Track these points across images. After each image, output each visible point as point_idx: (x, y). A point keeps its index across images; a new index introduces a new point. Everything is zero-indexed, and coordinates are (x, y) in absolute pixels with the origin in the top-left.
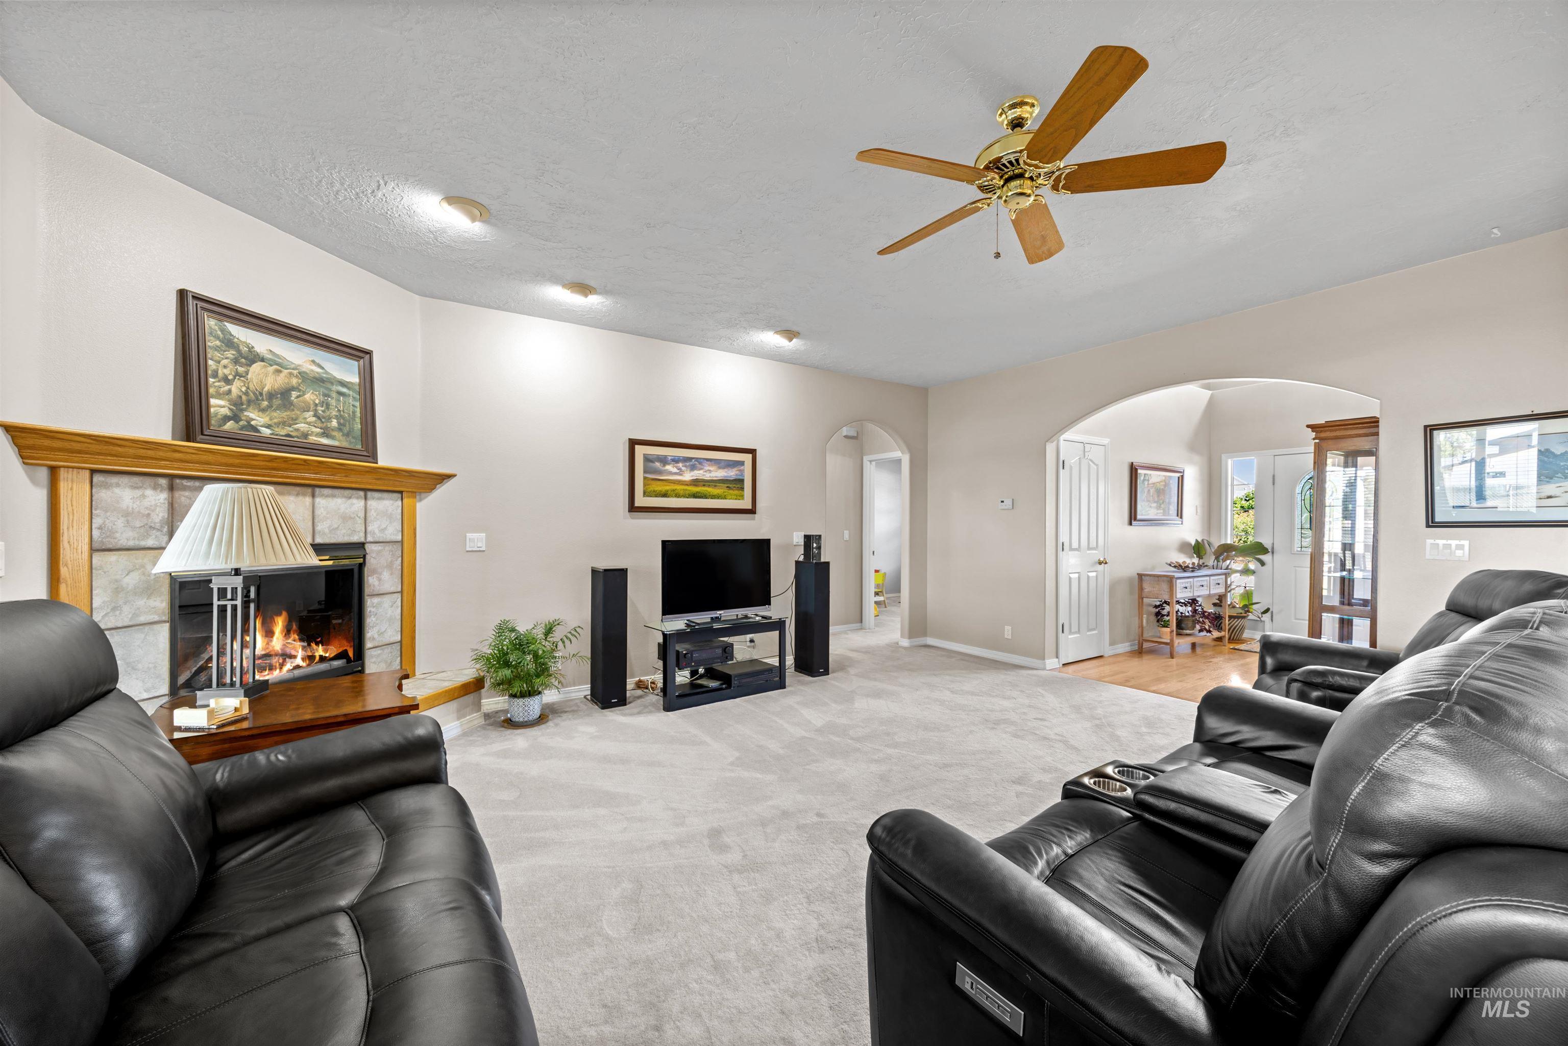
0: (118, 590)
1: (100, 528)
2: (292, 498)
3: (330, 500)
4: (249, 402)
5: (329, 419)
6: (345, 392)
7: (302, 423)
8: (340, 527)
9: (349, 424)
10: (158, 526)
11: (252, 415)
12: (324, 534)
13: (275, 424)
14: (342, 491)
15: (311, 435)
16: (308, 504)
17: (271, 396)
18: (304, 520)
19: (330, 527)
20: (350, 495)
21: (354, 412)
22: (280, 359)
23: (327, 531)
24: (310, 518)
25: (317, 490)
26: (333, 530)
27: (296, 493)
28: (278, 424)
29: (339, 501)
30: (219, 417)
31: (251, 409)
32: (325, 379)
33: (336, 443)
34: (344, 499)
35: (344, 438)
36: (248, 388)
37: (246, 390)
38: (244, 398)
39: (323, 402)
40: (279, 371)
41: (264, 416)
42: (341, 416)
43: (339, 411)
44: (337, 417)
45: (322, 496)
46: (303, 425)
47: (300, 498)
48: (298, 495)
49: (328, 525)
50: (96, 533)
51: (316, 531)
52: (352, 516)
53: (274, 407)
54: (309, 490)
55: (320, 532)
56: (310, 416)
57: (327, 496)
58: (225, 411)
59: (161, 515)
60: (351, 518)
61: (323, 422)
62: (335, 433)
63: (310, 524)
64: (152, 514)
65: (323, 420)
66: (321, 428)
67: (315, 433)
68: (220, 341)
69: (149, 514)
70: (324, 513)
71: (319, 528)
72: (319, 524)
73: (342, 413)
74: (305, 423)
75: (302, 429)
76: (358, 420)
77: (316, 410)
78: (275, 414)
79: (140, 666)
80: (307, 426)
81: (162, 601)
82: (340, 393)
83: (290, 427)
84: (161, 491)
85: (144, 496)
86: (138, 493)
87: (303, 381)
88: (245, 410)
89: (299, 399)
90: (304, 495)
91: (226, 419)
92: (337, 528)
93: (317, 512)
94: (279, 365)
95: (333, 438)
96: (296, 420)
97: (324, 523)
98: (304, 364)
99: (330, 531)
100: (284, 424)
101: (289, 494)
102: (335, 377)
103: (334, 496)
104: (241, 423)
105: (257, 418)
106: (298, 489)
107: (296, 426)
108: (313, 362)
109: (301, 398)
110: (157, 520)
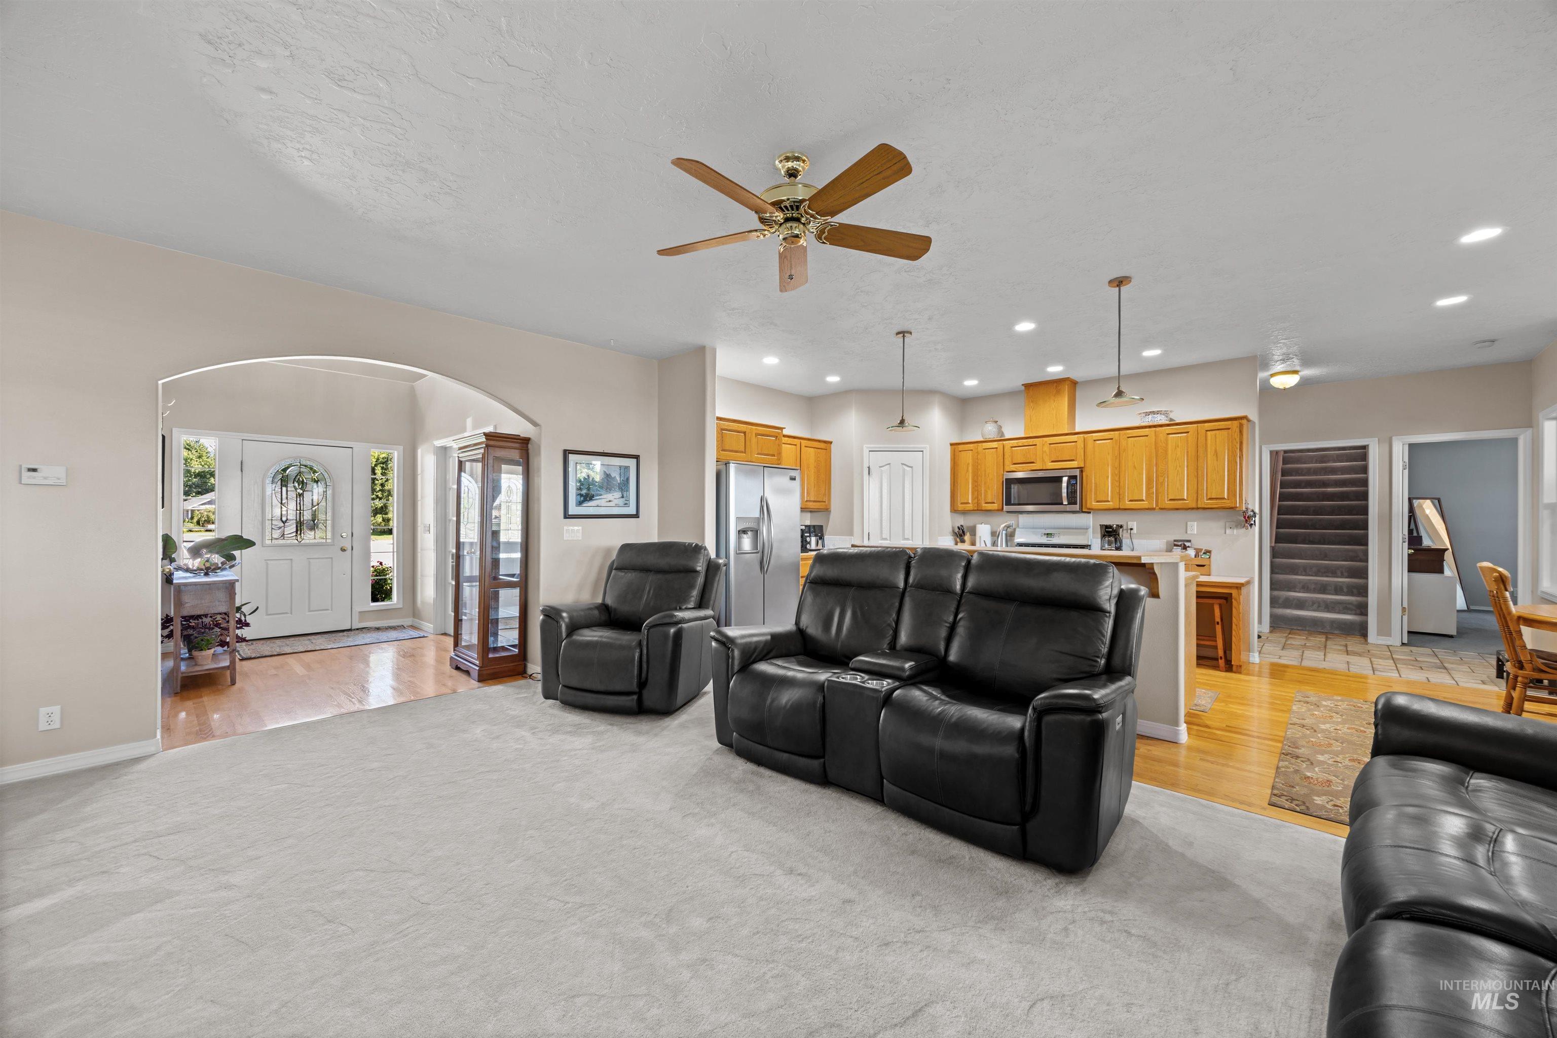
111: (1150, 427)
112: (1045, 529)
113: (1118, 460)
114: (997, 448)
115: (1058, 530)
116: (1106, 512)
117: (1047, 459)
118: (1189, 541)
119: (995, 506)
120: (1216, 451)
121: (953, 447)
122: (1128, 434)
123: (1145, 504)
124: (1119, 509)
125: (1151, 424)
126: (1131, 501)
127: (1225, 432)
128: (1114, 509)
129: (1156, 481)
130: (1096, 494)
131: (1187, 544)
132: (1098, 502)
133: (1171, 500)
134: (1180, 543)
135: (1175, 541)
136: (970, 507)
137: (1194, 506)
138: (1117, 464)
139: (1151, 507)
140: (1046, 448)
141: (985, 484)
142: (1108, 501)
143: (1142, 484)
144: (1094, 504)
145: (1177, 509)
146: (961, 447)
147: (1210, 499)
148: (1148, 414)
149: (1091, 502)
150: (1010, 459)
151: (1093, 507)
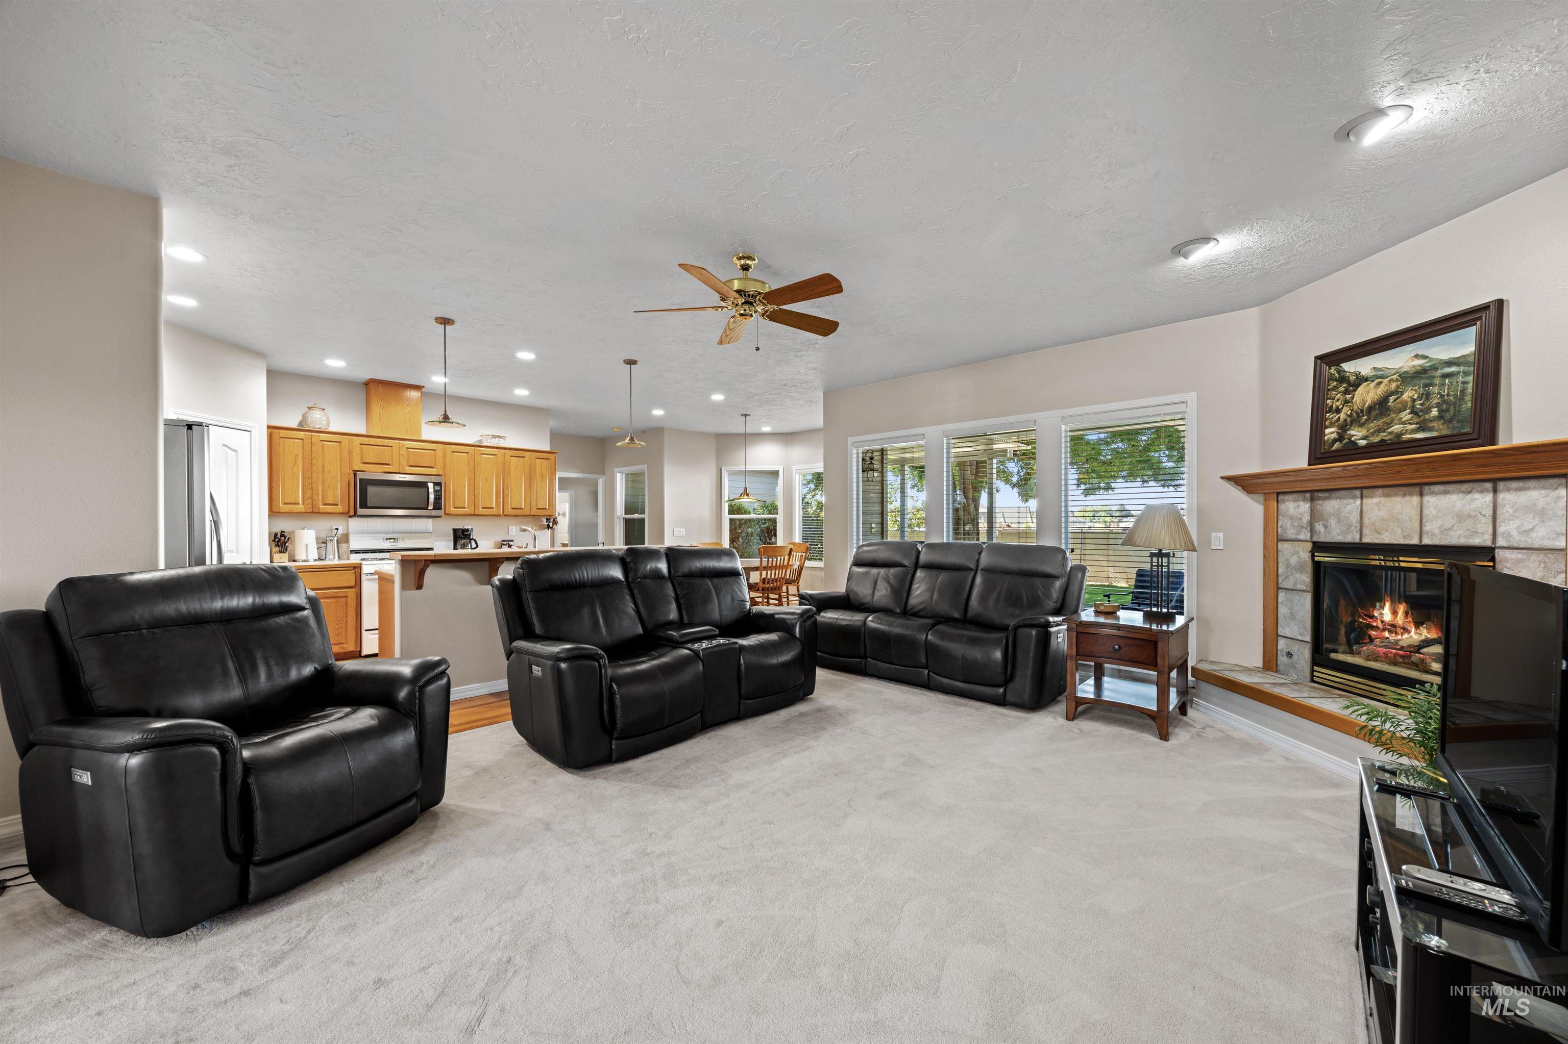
0: (1288, 566)
1: (1281, 527)
2: (1398, 499)
3: (1441, 497)
4: (1352, 422)
5: (1429, 410)
6: (1453, 372)
7: (1396, 424)
8: (1455, 528)
9: (1455, 407)
10: (1305, 526)
11: (1353, 432)
12: (1433, 535)
13: (1371, 433)
14: (1458, 486)
15: (1405, 434)
16: (1415, 503)
17: (1371, 408)
18: (1410, 520)
19: (1440, 527)
20: (1470, 489)
21: (1463, 391)
22: (1383, 371)
23: (1437, 531)
24: (1418, 518)
25: (1426, 488)
26: (1445, 531)
27: (1402, 493)
28: (1373, 434)
29: (1454, 497)
30: (1330, 441)
31: (1352, 428)
32: (1427, 369)
33: (1434, 434)
34: (1460, 495)
35: (1445, 425)
36: (1352, 410)
37: (1351, 413)
38: (1349, 419)
39: (1423, 394)
40: (1380, 383)
41: (1363, 429)
42: (1444, 401)
43: (1442, 396)
44: (1438, 405)
45: (1432, 493)
46: (1397, 426)
47: (1407, 498)
48: (1404, 495)
49: (1438, 525)
50: (1279, 530)
51: (1424, 532)
52: (1473, 514)
53: (1372, 418)
54: (1417, 489)
55: (1428, 532)
56: (1406, 415)
57: (1438, 493)
58: (1334, 436)
59: (1307, 518)
60: (1470, 516)
61: (1420, 416)
62: (1435, 424)
63: (1417, 524)
64: (1303, 518)
65: (1420, 414)
66: (1417, 424)
67: (1409, 431)
68: (1337, 381)
69: (1301, 518)
70: (1434, 512)
71: (1427, 527)
72: (1428, 525)
73: (1446, 398)
74: (1399, 424)
75: (1396, 431)
76: (1468, 398)
77: (1413, 406)
78: (1372, 425)
79: (1297, 617)
80: (1402, 426)
81: (1307, 577)
82: (1445, 376)
83: (1384, 432)
84: (1307, 502)
85: (1299, 506)
86: (1297, 504)
87: (1402, 382)
88: (1348, 430)
89: (1396, 402)
90: (1411, 494)
91: (1335, 441)
92: (1451, 529)
93: (1425, 512)
94: (1379, 376)
95: (1431, 429)
96: (1391, 424)
97: (1434, 522)
98: (1406, 364)
99: (1441, 532)
100: (1379, 431)
101: (1396, 495)
102: (1441, 360)
103: (1446, 493)
104: (1344, 442)
105: (1357, 434)
106: (1404, 489)
107: (1390, 430)
108: (1417, 356)
109: (1398, 400)
110: (1305, 522)
111: (497, 448)
112: (387, 533)
113: (473, 472)
114: (340, 442)
115: (401, 535)
116: (463, 517)
117: (404, 462)
118: (512, 541)
119: (339, 509)
120: (542, 474)
121: (271, 430)
122: (482, 451)
123: (494, 511)
124: (474, 515)
125: (496, 445)
126: (483, 508)
127: (547, 461)
128: (470, 515)
129: (503, 492)
130: (454, 501)
131: (511, 543)
132: (455, 508)
133: (513, 508)
134: (505, 543)
135: (503, 541)
136: (301, 508)
137: (528, 513)
138: (472, 476)
139: (499, 514)
140: (403, 452)
141: (323, 481)
142: (465, 508)
143: (493, 495)
144: (453, 510)
145: (516, 516)
146: (283, 433)
147: (538, 509)
148: (494, 437)
149: (449, 508)
150: (359, 457)
151: (452, 513)
